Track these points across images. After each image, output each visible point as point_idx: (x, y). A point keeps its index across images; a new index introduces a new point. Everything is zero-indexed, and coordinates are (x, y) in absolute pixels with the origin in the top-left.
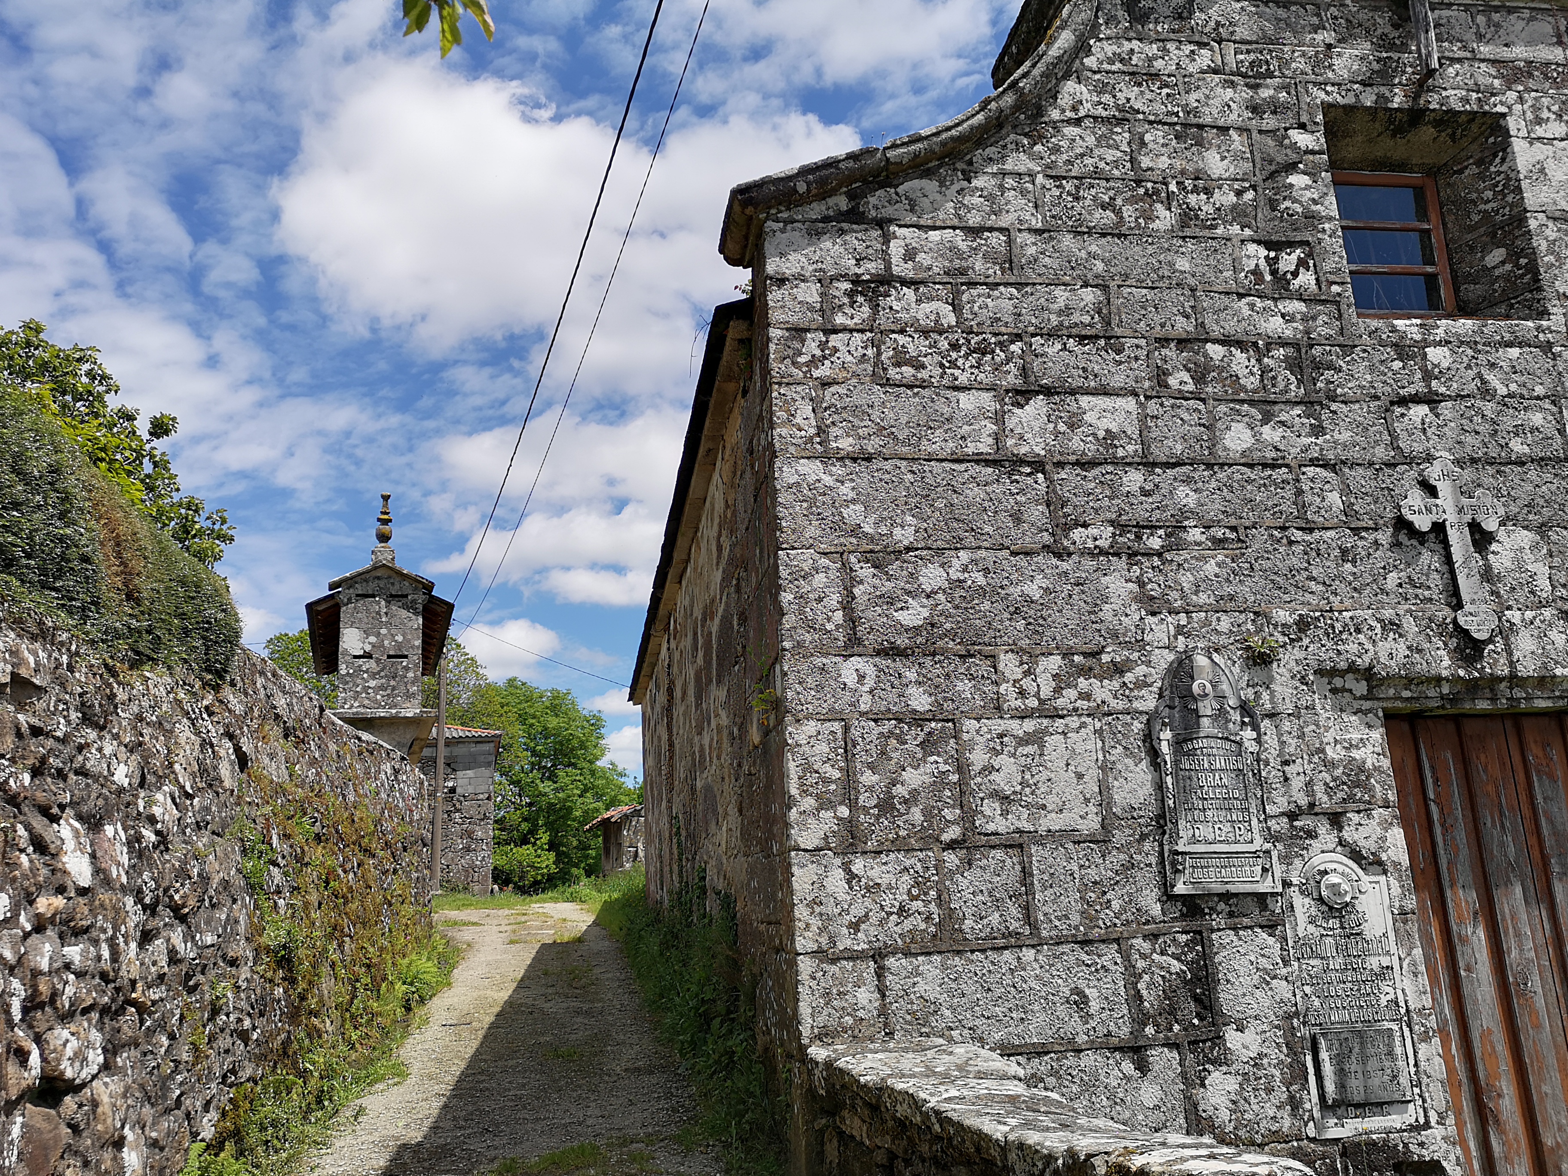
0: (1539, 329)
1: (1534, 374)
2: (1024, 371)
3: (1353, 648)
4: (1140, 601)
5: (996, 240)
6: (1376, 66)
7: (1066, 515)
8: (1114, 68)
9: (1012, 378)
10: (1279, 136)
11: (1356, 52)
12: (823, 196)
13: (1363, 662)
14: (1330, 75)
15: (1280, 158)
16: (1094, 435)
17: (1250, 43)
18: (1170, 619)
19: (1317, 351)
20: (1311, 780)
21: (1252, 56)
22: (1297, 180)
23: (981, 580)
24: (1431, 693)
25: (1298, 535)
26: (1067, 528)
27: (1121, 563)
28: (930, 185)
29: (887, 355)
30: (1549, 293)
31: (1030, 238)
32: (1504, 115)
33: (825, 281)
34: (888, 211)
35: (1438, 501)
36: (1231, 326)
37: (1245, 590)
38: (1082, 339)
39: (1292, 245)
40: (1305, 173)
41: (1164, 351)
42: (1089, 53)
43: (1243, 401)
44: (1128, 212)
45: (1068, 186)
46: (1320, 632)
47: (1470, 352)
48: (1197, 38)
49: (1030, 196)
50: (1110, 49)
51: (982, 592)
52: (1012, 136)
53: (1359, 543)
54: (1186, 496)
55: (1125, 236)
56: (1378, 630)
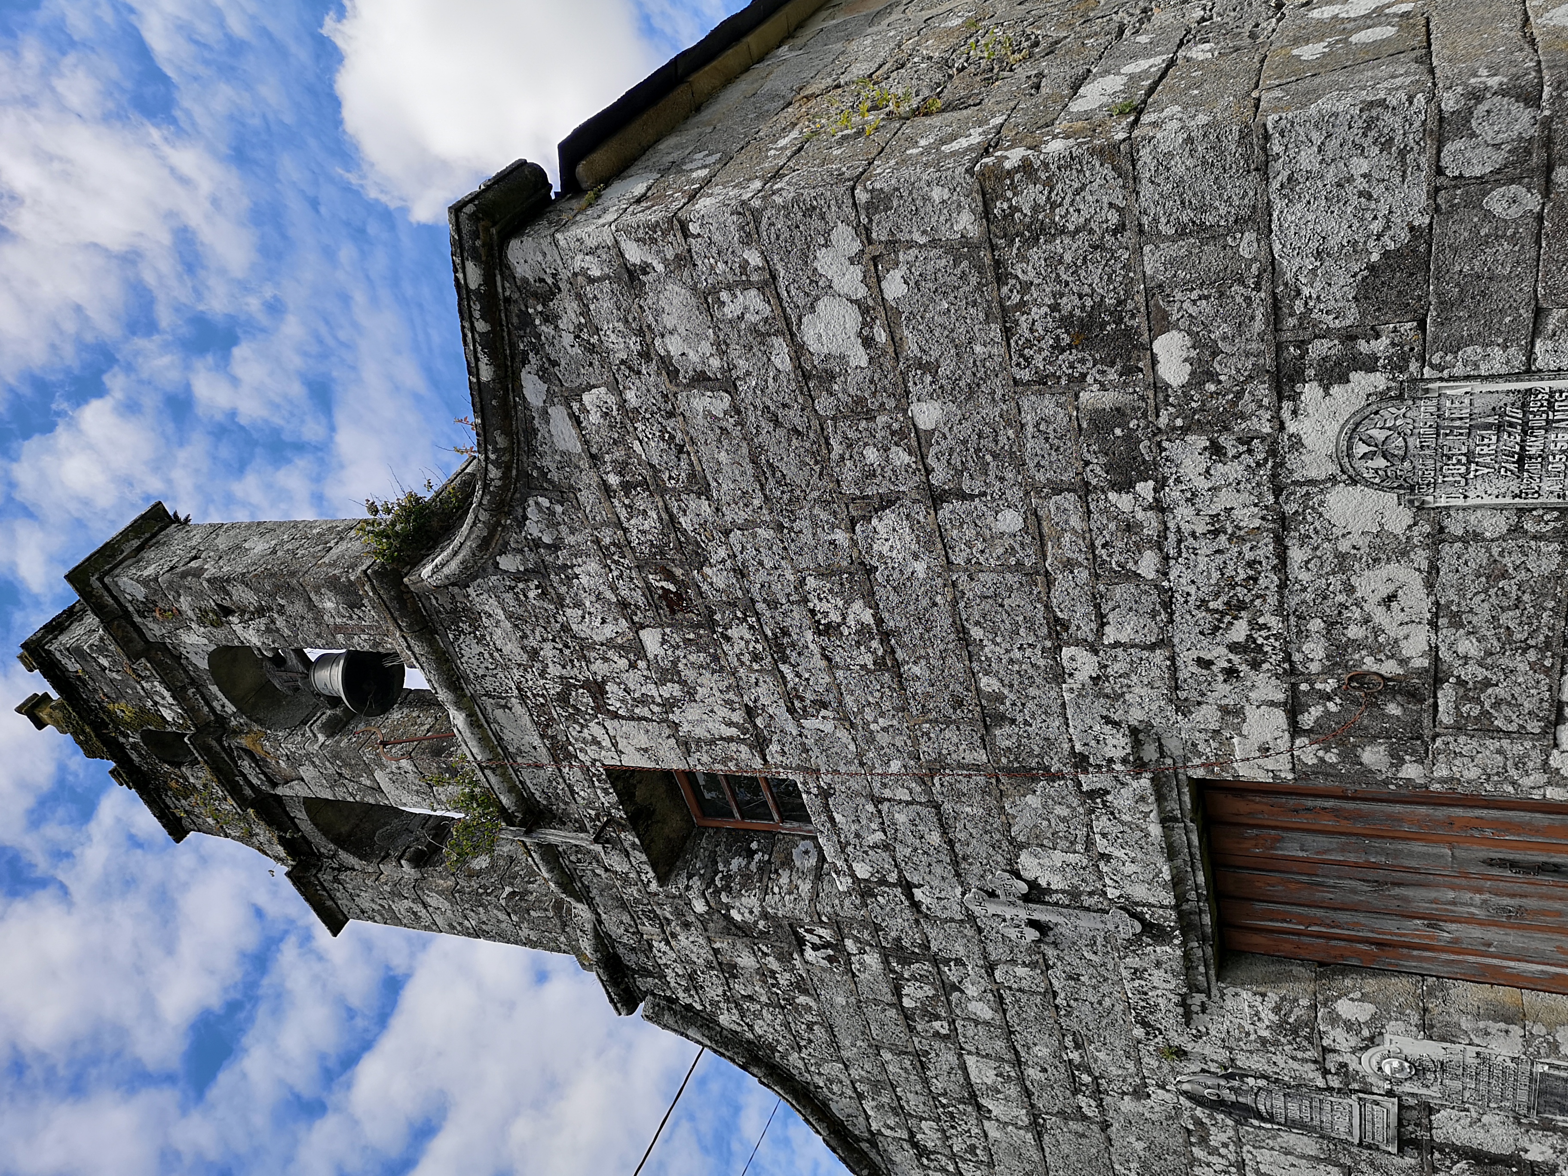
0: (808, 792)
1: (856, 808)
2: (962, 1102)
3: (1162, 1001)
4: (1140, 1098)
5: (862, 1087)
7: (1074, 1114)
8: (696, 996)
9: (968, 1108)
10: (704, 919)
13: (1174, 998)
14: (632, 875)
15: (724, 923)
16: (1002, 1083)
17: (632, 916)
18: (1152, 1089)
19: (886, 945)
21: (643, 918)
22: (737, 917)
24: (1199, 954)
25: (1061, 1001)
26: (1084, 1116)
27: (1108, 1098)
29: (969, 1157)
30: (765, 774)
31: (853, 1071)
32: (604, 765)
34: (862, 1128)
35: (1008, 917)
36: (884, 988)
37: (1120, 1044)
38: (925, 1068)
39: (795, 933)
40: (728, 912)
41: (919, 1029)
42: (690, 1006)
43: (948, 999)
44: (810, 1018)
45: (803, 1043)
46: (1150, 1016)
48: (646, 946)
49: (820, 1063)
50: (681, 994)
52: (777, 1060)
53: (1060, 967)
54: (1042, 1051)
55: (830, 1024)
56: (1143, 982)
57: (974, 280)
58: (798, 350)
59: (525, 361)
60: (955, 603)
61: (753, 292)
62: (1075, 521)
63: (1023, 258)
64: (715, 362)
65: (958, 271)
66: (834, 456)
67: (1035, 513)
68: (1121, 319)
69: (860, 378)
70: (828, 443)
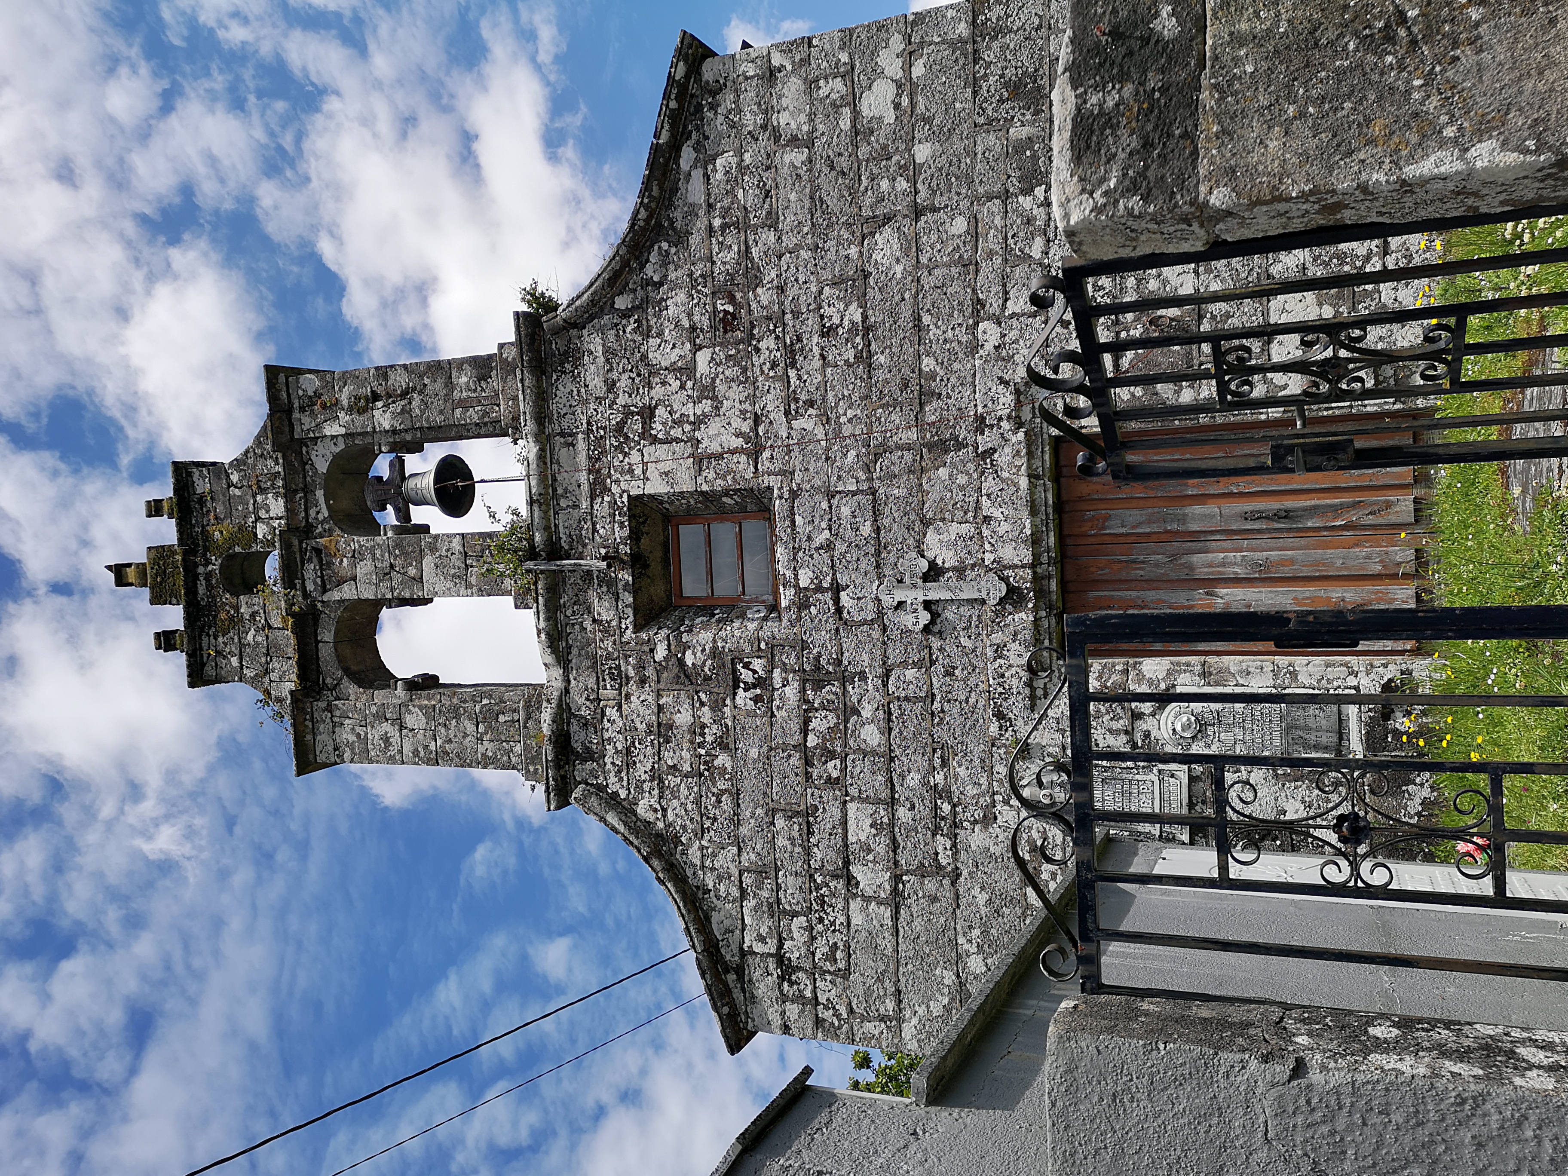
0: (781, 497)
1: (814, 507)
2: (835, 877)
3: (1015, 682)
4: (988, 825)
5: (748, 879)
6: (604, 589)
7: (930, 865)
8: (625, 778)
9: (839, 885)
10: (660, 669)
11: (596, 601)
12: (729, 991)
13: (1025, 675)
14: (614, 623)
15: (676, 670)
16: (874, 836)
17: (598, 678)
18: (999, 807)
19: (807, 667)
20: (1109, 730)
21: (607, 677)
22: (689, 660)
23: (976, 932)
24: (1046, 624)
25: (936, 705)
26: (940, 867)
27: (962, 833)
28: (715, 917)
29: (828, 966)
30: (753, 484)
31: (744, 857)
32: (629, 496)
33: (784, 998)
34: (735, 947)
35: (909, 602)
36: (795, 726)
37: (978, 750)
38: (810, 833)
39: (734, 671)
40: (684, 654)
41: (815, 776)
42: (616, 794)
43: (845, 727)
44: (722, 785)
45: (707, 824)
46: (1005, 704)
47: (801, 554)
48: (599, 717)
49: (717, 851)
50: (612, 779)
51: (985, 933)
52: (678, 857)
53: (941, 662)
54: (913, 779)
55: (738, 790)
56: (1002, 661)
57: (961, 63)
58: (856, 114)
59: (689, 137)
60: (916, 296)
61: (839, 79)
62: (998, 221)
63: (988, 47)
64: (805, 128)
65: (954, 58)
66: (862, 188)
67: (975, 217)
68: (1036, 80)
69: (888, 131)
70: (860, 179)
